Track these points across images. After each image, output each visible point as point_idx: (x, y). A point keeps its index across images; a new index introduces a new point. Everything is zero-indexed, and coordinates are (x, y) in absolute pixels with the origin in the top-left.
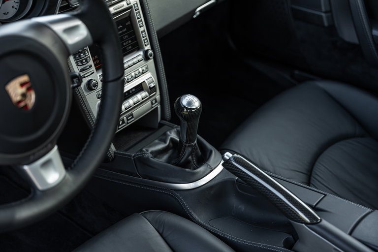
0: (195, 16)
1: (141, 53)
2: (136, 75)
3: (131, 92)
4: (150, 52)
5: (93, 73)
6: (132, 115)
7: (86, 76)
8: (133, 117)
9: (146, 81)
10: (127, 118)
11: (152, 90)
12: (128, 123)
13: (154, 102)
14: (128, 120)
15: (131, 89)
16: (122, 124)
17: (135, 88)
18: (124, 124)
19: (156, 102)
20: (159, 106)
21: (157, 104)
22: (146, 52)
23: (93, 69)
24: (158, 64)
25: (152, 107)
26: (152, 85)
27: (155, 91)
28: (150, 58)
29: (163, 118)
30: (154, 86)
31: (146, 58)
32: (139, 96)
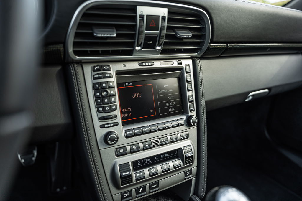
0: (246, 100)
1: (184, 117)
2: (172, 139)
3: (162, 156)
4: (194, 119)
5: (118, 125)
6: (157, 183)
7: (106, 126)
8: (158, 186)
9: (182, 148)
10: (150, 186)
11: (188, 160)
12: (150, 192)
13: (188, 173)
14: (150, 189)
15: (164, 154)
16: (142, 192)
17: (169, 153)
18: (145, 193)
19: (191, 173)
20: (194, 179)
21: (191, 175)
22: (189, 118)
23: (119, 120)
24: (201, 133)
25: (185, 179)
26: (189, 155)
27: (192, 162)
28: (193, 124)
29: (196, 193)
30: (192, 156)
31: (189, 123)
32: (171, 164)
